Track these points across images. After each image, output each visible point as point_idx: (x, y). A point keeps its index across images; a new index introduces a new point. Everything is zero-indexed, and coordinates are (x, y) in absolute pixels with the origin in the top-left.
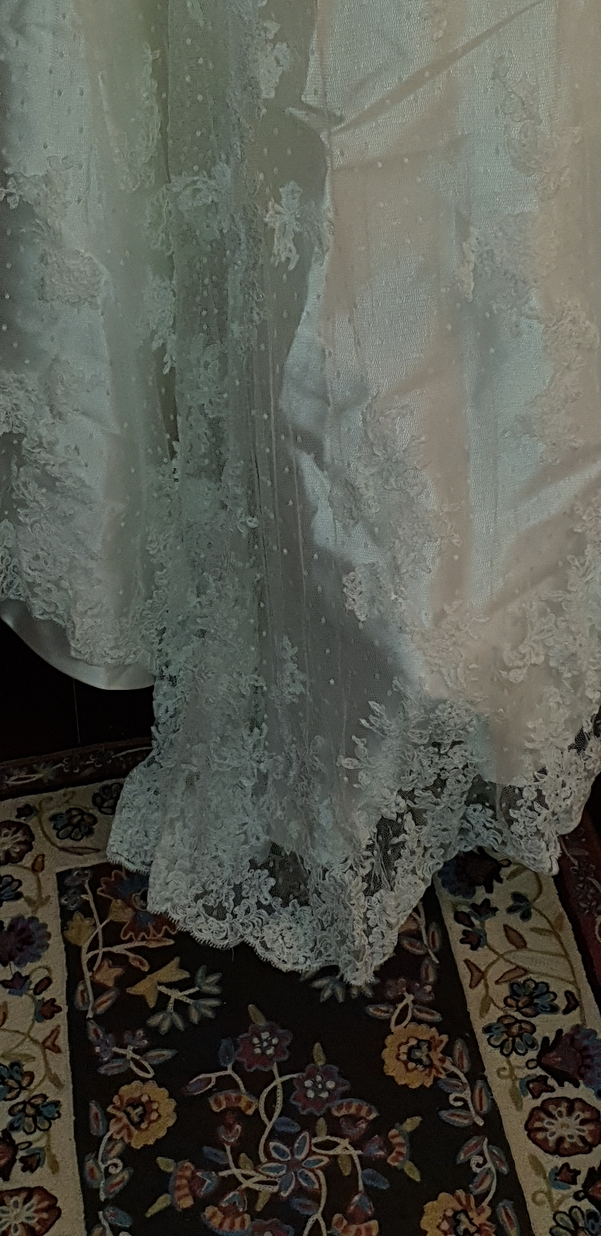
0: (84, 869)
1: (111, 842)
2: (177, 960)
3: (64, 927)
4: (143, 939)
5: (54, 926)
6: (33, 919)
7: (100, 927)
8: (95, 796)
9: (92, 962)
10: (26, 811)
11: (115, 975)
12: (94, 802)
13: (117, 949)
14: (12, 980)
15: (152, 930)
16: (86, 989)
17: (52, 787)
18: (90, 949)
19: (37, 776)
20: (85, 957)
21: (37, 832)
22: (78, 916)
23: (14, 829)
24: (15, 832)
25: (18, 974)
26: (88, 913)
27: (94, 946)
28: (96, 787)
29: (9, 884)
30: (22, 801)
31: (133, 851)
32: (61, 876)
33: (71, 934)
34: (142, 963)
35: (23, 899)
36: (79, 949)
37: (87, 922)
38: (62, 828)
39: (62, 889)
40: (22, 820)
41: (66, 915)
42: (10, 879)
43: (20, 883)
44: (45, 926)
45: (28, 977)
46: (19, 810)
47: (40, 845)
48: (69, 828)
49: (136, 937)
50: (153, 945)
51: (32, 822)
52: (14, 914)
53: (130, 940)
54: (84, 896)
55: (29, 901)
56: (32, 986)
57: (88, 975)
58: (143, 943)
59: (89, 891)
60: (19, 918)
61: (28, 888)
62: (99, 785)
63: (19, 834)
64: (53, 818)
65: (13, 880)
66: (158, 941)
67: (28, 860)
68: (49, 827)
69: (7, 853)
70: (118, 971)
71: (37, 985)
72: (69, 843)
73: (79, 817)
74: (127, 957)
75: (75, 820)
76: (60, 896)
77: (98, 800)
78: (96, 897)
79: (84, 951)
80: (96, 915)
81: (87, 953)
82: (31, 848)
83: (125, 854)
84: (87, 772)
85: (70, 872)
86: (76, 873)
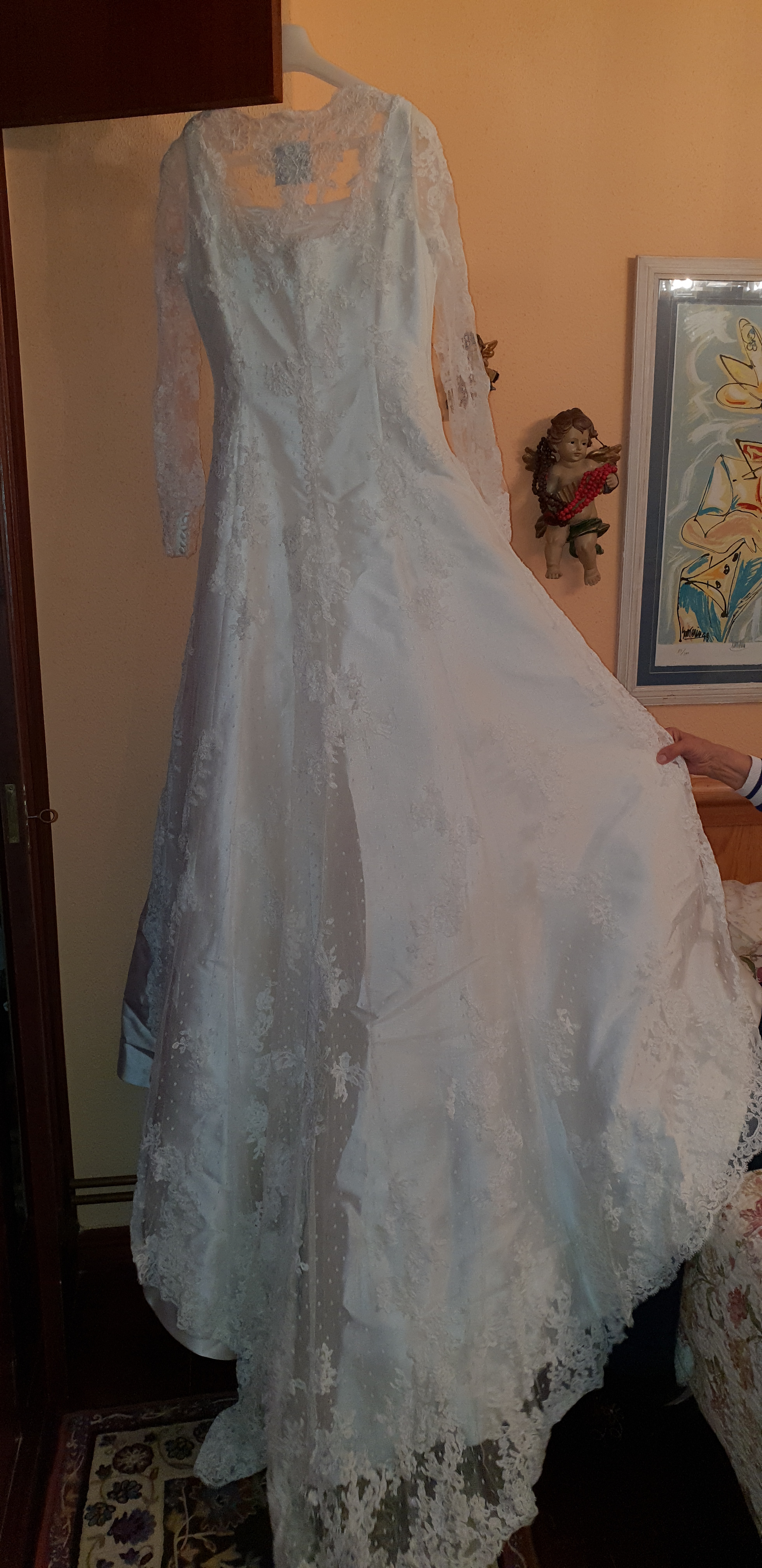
0: (183, 1479)
1: (197, 1462)
2: (234, 1546)
3: (165, 1519)
4: (215, 1530)
5: (159, 1517)
6: (146, 1512)
7: (188, 1520)
8: (196, 1429)
9: (181, 1543)
10: (151, 1438)
11: (194, 1554)
12: (194, 1434)
13: (198, 1536)
14: (127, 1554)
15: (221, 1524)
16: (174, 1563)
17: (169, 1422)
18: (180, 1535)
19: (160, 1415)
20: (176, 1540)
21: (157, 1453)
22: (174, 1512)
23: (141, 1449)
24: (142, 1452)
25: (132, 1550)
26: (181, 1510)
27: (182, 1533)
28: (196, 1424)
29: (134, 1487)
30: (150, 1430)
31: (210, 1470)
32: (168, 1483)
33: (170, 1524)
34: (212, 1547)
35: (141, 1498)
36: (173, 1534)
37: (181, 1516)
38: (172, 1450)
39: (167, 1492)
40: (147, 1443)
41: (167, 1510)
42: (134, 1484)
43: (141, 1487)
44: (153, 1516)
45: (138, 1552)
46: (146, 1437)
47: (157, 1461)
48: (177, 1451)
49: (211, 1529)
50: (221, 1534)
51: (154, 1446)
52: (133, 1508)
53: (206, 1530)
54: (180, 1498)
55: (146, 1500)
56: (140, 1558)
57: (176, 1552)
58: (215, 1533)
59: (184, 1495)
60: (137, 1511)
61: (145, 1491)
62: (199, 1422)
63: (144, 1453)
64: (167, 1443)
65: (137, 1484)
66: (224, 1532)
67: (148, 1472)
68: (163, 1448)
69: (135, 1466)
70: (196, 1551)
71: (143, 1558)
72: (175, 1460)
73: (184, 1444)
74: (202, 1541)
75: (181, 1446)
76: (165, 1498)
77: (197, 1432)
78: (188, 1499)
79: (176, 1536)
80: (187, 1512)
81: (179, 1537)
82: (150, 1463)
83: (204, 1471)
84: (193, 1413)
85: (173, 1480)
86: (177, 1482)
